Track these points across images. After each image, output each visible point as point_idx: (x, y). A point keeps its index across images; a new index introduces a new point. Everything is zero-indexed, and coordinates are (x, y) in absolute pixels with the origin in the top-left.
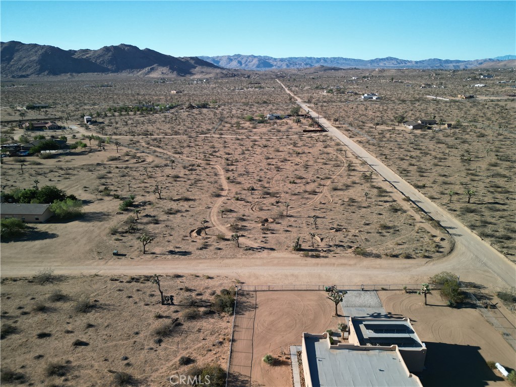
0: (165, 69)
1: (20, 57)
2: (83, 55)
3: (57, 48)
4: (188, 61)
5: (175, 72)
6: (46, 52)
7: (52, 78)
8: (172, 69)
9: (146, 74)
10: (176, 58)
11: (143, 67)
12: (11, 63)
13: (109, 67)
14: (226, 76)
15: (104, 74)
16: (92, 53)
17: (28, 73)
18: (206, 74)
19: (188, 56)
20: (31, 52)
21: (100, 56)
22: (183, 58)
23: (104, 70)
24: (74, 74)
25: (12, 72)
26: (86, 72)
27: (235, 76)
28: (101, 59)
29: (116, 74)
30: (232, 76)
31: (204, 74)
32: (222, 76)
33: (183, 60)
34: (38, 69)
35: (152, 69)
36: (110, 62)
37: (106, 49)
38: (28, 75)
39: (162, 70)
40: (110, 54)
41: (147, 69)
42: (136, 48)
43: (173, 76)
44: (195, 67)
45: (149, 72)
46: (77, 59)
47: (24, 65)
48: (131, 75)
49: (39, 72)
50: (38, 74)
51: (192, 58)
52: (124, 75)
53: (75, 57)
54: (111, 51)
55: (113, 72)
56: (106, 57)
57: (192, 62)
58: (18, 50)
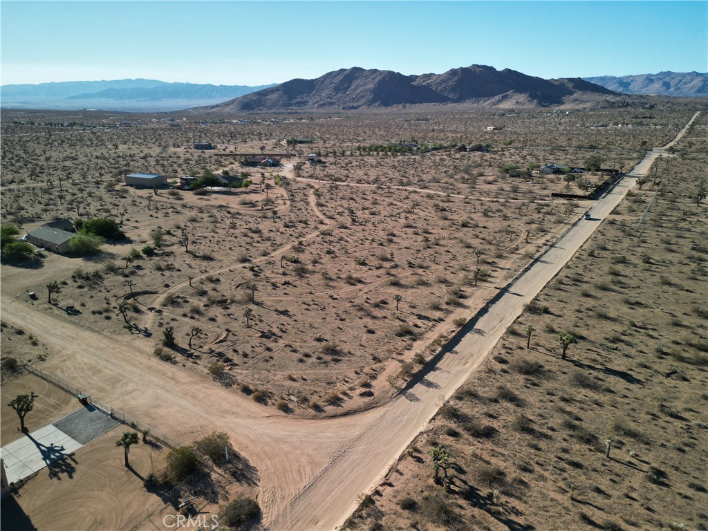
0: (522, 97)
1: (357, 85)
2: (424, 81)
3: (398, 73)
4: (563, 84)
5: (535, 101)
6: (384, 78)
7: (384, 110)
8: (532, 97)
9: (495, 105)
10: (546, 81)
11: (493, 95)
12: (348, 93)
13: (451, 96)
14: (612, 105)
15: (441, 105)
16: (434, 78)
17: (360, 103)
18: (580, 103)
19: (565, 77)
20: (369, 80)
21: (443, 81)
22: (556, 80)
23: (444, 100)
24: (408, 105)
25: (346, 103)
26: (421, 102)
27: (628, 105)
28: (443, 86)
29: (456, 104)
30: (623, 106)
31: (577, 102)
32: (607, 105)
33: (556, 83)
34: (370, 99)
35: (505, 98)
36: (453, 89)
37: (453, 72)
38: (359, 106)
39: (517, 97)
40: (456, 78)
41: (498, 97)
42: (492, 69)
43: (531, 106)
44: (571, 93)
45: (499, 102)
46: (416, 86)
47: (358, 95)
48: (475, 105)
49: (370, 103)
50: (369, 105)
51: (571, 80)
52: (467, 105)
53: (415, 83)
54: (458, 74)
55: (454, 101)
56: (450, 83)
57: (570, 85)
58: (357, 78)
